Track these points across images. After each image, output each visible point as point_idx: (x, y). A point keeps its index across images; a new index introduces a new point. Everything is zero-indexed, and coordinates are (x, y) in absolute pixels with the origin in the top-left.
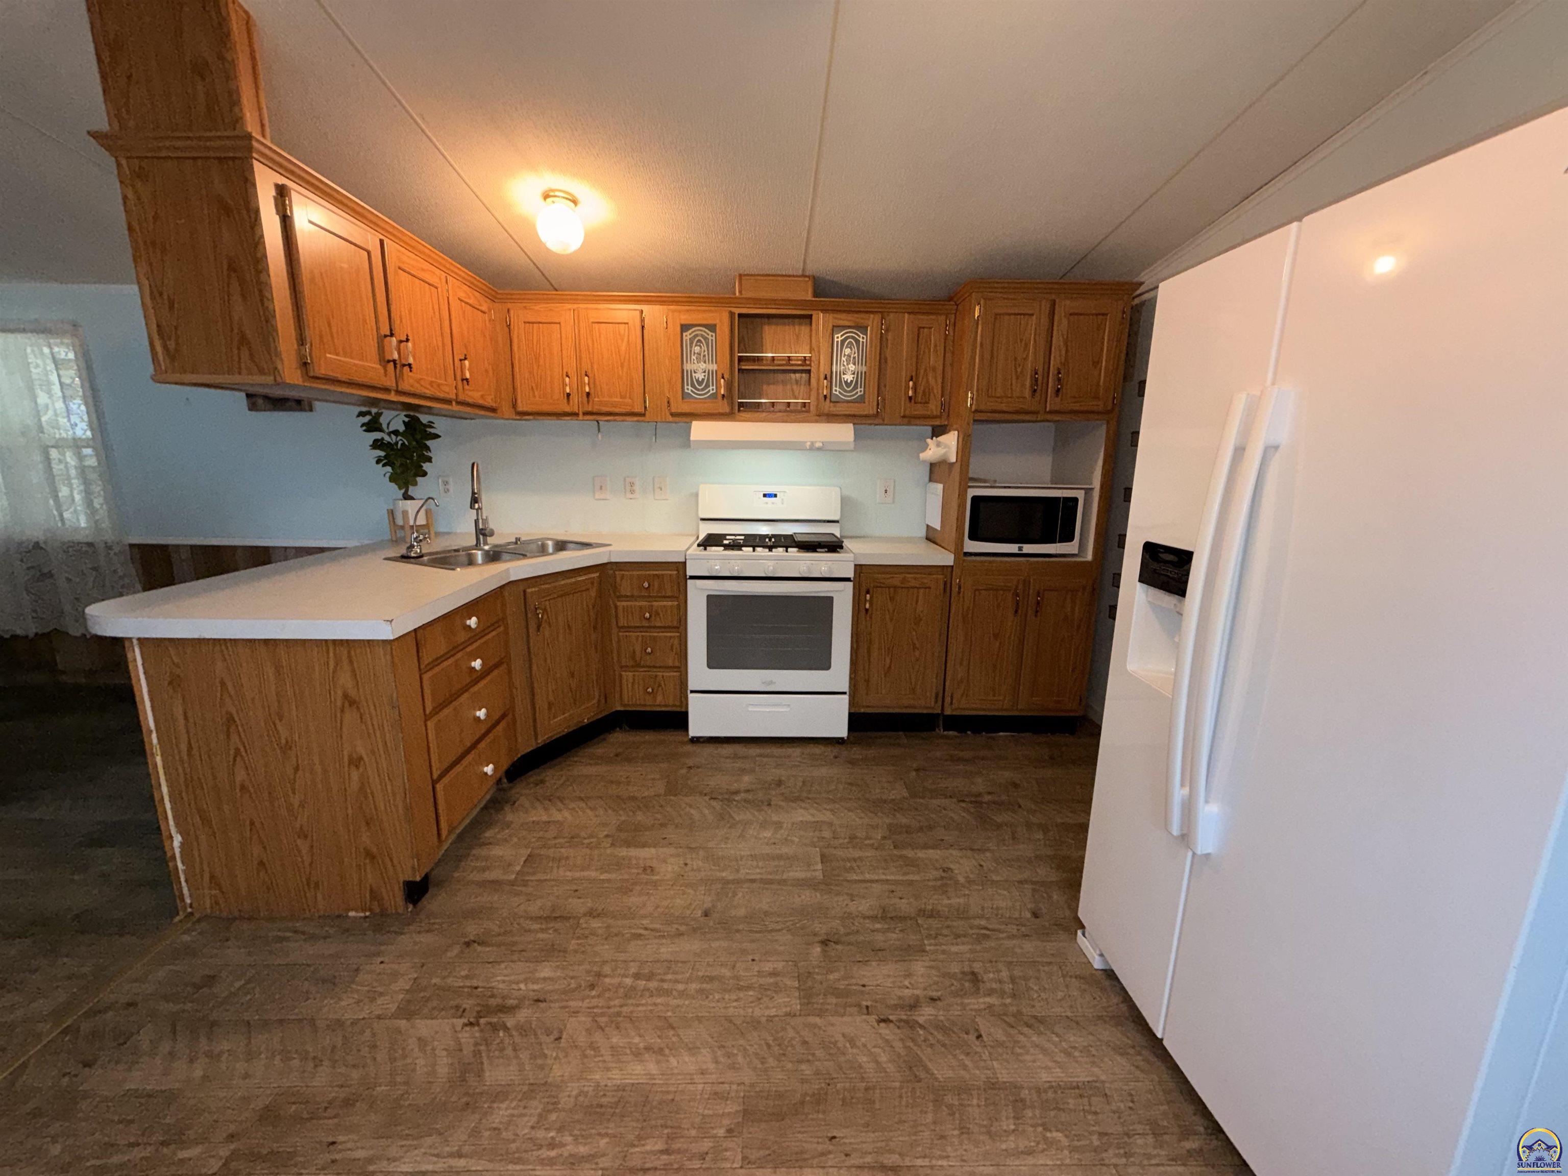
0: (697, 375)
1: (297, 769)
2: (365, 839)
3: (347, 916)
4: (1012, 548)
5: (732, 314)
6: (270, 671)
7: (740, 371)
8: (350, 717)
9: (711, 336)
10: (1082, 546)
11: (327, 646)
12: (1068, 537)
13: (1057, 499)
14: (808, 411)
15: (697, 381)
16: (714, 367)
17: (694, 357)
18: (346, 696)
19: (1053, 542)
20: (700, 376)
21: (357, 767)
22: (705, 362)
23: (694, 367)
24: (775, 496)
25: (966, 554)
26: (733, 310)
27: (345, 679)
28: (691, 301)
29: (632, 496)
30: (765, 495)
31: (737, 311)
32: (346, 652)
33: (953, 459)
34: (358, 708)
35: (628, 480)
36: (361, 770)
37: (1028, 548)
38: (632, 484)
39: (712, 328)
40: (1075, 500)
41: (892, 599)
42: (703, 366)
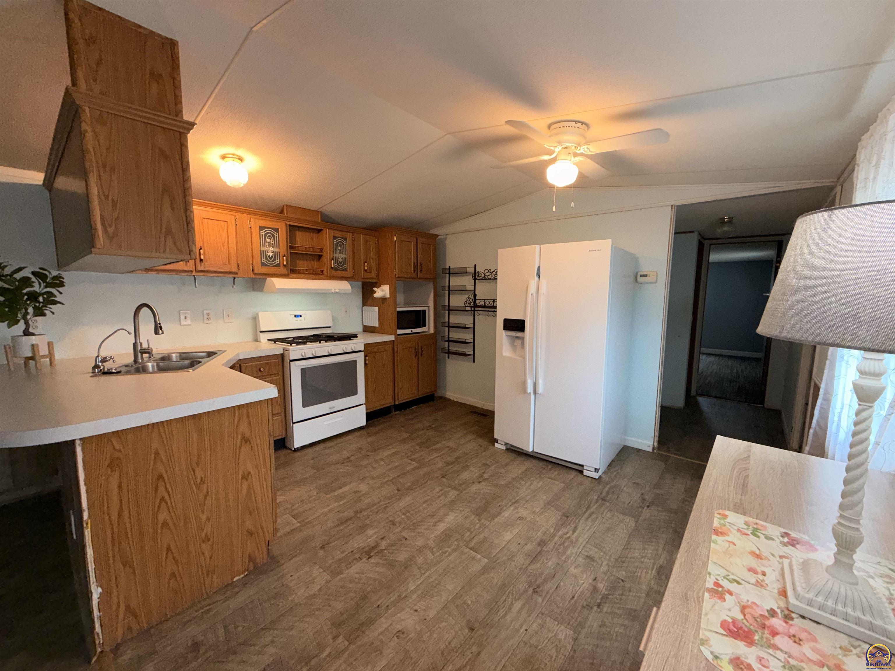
0: (269, 254)
1: (206, 497)
2: (249, 524)
3: (233, 582)
4: (408, 331)
5: (286, 224)
6: (195, 436)
7: (291, 253)
8: (246, 449)
9: (276, 234)
10: (429, 328)
11: (235, 410)
12: (424, 325)
13: (420, 311)
14: (323, 274)
15: (269, 256)
16: (277, 250)
17: (267, 244)
18: (243, 438)
19: (420, 327)
20: (271, 254)
21: (247, 480)
22: (273, 247)
23: (266, 249)
24: (301, 316)
25: (399, 335)
26: (287, 222)
27: (244, 428)
28: (264, 215)
29: (208, 322)
30: (295, 316)
31: (288, 223)
32: (245, 411)
33: (388, 296)
34: (250, 443)
35: (205, 312)
36: (249, 481)
37: (414, 330)
38: (208, 314)
39: (277, 230)
40: (425, 311)
41: (374, 357)
42: (271, 249)
